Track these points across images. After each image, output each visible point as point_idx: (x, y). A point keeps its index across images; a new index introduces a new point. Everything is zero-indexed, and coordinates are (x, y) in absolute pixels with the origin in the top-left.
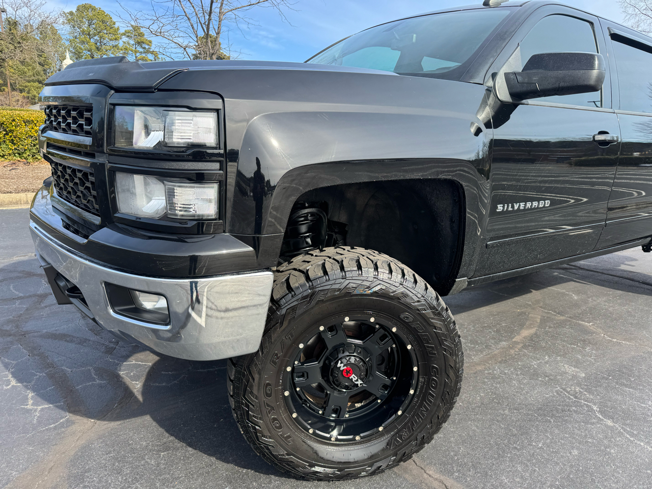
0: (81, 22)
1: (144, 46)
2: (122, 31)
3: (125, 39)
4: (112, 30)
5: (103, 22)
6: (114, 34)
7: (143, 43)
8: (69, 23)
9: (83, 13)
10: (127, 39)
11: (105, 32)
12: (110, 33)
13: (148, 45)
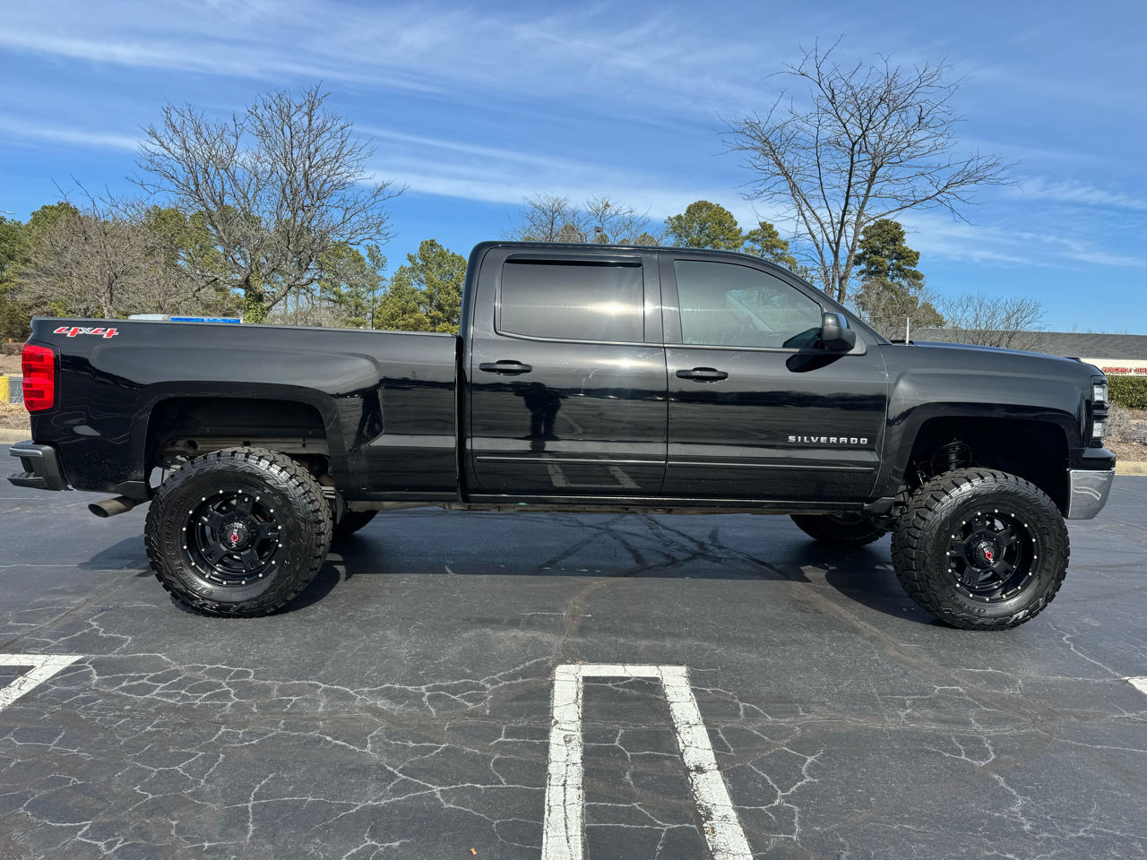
0: (690, 228)
1: (775, 251)
2: (745, 232)
3: (748, 244)
4: (731, 234)
5: (720, 223)
6: (733, 240)
7: (775, 247)
8: (675, 231)
9: (694, 215)
10: (751, 244)
11: (722, 237)
12: (727, 239)
13: (782, 248)
